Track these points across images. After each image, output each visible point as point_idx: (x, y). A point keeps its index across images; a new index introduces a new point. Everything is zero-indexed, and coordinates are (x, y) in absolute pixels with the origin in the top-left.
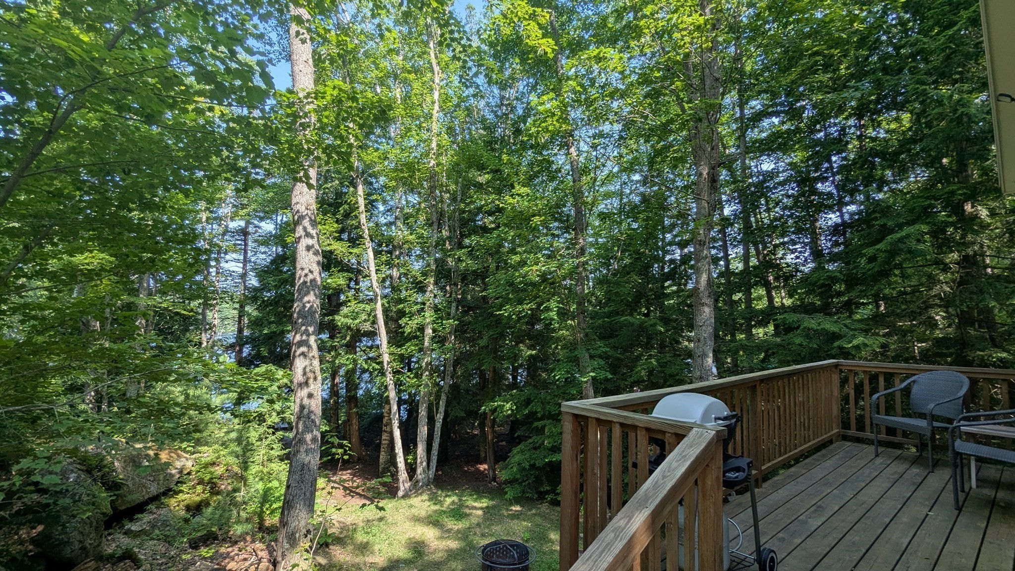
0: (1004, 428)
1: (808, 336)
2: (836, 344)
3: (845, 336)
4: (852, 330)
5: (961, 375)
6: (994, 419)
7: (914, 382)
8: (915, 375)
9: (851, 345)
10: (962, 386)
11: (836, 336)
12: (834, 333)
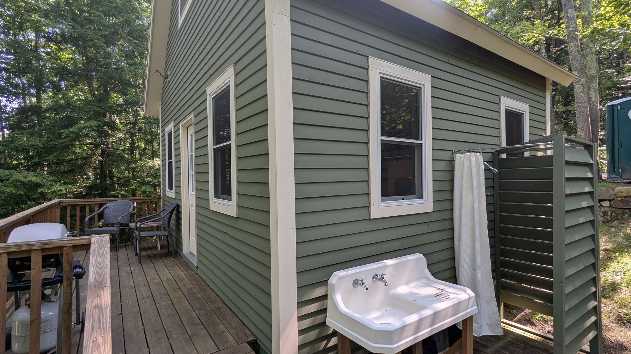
0: (152, 223)
1: (16, 186)
2: (39, 191)
3: (44, 186)
4: (49, 181)
5: (129, 201)
6: (148, 220)
7: (106, 207)
8: (106, 204)
9: (51, 191)
10: (130, 207)
11: (39, 185)
12: (37, 183)
